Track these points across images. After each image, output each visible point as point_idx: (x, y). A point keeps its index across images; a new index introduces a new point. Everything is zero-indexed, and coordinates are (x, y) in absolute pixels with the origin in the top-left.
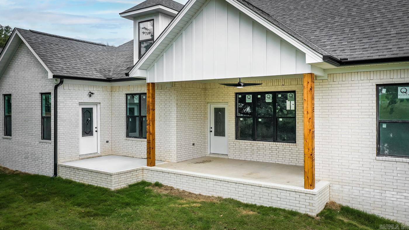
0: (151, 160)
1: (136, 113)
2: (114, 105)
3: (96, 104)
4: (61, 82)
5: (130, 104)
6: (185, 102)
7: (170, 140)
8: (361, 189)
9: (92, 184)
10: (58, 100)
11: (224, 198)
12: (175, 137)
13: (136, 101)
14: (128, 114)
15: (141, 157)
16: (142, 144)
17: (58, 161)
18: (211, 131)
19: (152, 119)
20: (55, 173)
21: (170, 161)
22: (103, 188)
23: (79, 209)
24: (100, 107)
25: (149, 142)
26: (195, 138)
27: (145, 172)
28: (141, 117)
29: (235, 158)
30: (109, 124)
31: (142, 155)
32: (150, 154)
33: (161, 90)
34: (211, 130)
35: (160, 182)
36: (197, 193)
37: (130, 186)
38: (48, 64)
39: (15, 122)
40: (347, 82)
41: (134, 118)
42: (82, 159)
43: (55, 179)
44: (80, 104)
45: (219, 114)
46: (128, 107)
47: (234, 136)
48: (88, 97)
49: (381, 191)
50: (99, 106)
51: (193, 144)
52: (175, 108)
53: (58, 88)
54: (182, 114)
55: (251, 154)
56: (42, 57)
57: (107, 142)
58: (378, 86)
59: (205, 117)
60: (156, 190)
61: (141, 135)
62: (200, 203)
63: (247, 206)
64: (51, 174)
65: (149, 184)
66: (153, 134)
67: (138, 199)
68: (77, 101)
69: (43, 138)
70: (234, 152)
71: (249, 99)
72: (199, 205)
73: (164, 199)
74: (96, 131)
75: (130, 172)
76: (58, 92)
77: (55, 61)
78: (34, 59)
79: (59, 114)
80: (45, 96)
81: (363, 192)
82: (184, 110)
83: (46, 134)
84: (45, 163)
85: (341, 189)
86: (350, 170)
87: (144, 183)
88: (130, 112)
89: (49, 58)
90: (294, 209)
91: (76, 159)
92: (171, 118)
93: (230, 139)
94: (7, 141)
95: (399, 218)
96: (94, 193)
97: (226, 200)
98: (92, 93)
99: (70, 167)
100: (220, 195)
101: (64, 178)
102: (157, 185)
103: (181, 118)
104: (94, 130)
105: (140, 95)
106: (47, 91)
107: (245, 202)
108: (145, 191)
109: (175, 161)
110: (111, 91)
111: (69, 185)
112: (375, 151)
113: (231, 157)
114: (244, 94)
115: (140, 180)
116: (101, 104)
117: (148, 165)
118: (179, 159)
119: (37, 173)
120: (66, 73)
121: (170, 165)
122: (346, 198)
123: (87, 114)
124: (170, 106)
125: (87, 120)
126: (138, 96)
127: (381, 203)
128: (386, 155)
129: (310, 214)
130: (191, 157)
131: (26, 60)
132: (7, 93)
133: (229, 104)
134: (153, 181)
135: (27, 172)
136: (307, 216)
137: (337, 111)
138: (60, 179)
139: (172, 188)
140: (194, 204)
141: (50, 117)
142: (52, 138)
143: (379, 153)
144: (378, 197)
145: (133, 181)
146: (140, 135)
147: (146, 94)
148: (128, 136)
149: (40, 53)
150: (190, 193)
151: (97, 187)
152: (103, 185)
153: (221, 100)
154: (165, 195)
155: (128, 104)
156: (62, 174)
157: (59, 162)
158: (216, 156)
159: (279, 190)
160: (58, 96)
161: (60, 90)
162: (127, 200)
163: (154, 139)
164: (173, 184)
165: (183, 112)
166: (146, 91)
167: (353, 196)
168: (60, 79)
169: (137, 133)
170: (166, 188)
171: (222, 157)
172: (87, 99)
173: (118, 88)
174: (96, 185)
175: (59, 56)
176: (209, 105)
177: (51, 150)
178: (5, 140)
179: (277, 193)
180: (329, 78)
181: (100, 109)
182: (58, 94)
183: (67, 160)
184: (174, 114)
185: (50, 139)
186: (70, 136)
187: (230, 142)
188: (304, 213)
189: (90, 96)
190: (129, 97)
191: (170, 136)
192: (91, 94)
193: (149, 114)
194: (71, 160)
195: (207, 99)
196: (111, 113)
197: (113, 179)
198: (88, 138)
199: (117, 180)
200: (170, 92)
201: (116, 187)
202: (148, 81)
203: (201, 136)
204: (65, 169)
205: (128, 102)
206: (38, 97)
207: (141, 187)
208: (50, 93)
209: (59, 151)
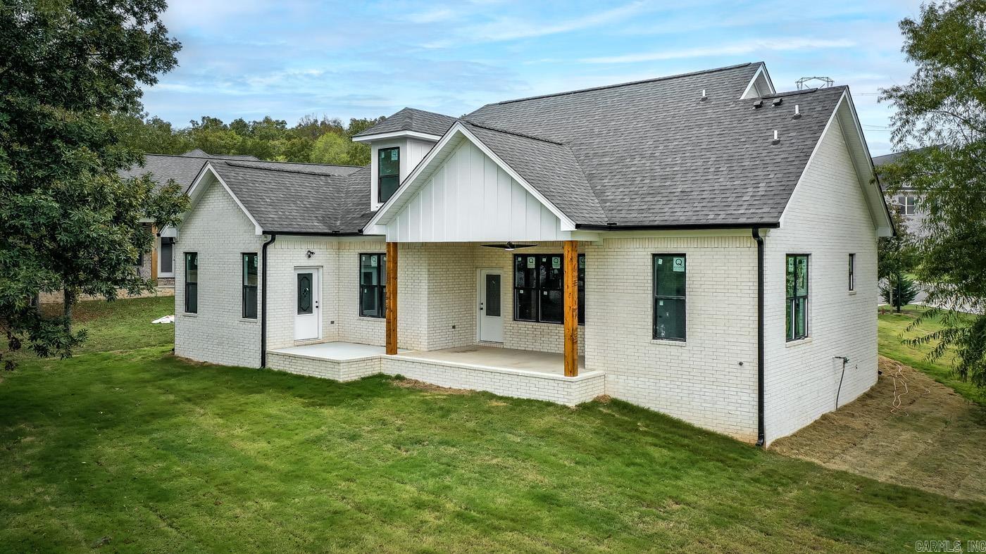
0: (392, 347)
1: (375, 282)
2: (343, 269)
3: (317, 268)
4: (273, 240)
5: (366, 267)
6: (442, 267)
7: (419, 321)
8: (636, 379)
9: (314, 376)
10: (268, 264)
11: (478, 391)
12: (426, 316)
13: (374, 262)
14: (362, 283)
15: (379, 344)
16: (380, 325)
17: (267, 347)
18: (482, 309)
19: (393, 291)
20: (263, 363)
21: (419, 349)
22: (329, 380)
23: (302, 400)
24: (323, 272)
25: (388, 322)
26: (456, 319)
27: (383, 360)
28: (381, 288)
29: (512, 347)
30: (335, 297)
31: (380, 342)
32: (390, 338)
33: (407, 251)
34: (482, 306)
35: (402, 374)
36: (447, 387)
37: (363, 379)
38: (255, 215)
39: (203, 293)
40: (622, 250)
41: (371, 288)
42: (298, 346)
43: (263, 370)
44: (296, 268)
45: (493, 283)
46: (363, 271)
47: (511, 316)
48: (306, 258)
49: (655, 381)
50: (321, 270)
51: (454, 327)
52: (427, 276)
53: (268, 247)
54: (436, 284)
55: (533, 341)
56: (247, 205)
57: (332, 322)
58: (654, 255)
59: (473, 287)
60: (395, 383)
61: (381, 314)
62: (447, 395)
63: (501, 398)
64: (257, 364)
65: (388, 377)
66: (395, 311)
67: (372, 391)
68: (291, 264)
69: (245, 316)
70: (511, 339)
71: (531, 264)
72: (445, 397)
73: (404, 391)
74: (317, 307)
75: (364, 360)
76: (268, 253)
77: (263, 209)
78: (233, 205)
79: (268, 283)
80: (249, 258)
81: (639, 382)
82: (439, 278)
83: (249, 312)
84: (248, 350)
85: (616, 380)
86: (625, 357)
87: (381, 376)
88: (366, 277)
89: (256, 206)
90: (552, 400)
91: (290, 345)
92: (420, 290)
93: (505, 319)
94: (190, 319)
95: (673, 412)
96: (317, 385)
97: (479, 393)
98: (313, 253)
99: (284, 355)
100: (473, 388)
101: (276, 370)
102: (399, 378)
103: (435, 290)
104: (314, 305)
105: (379, 255)
106: (252, 250)
107: (501, 395)
108: (382, 385)
109: (426, 350)
110: (339, 249)
111: (284, 377)
112: (650, 333)
113: (507, 346)
114: (525, 257)
115: (376, 372)
116: (324, 269)
117: (387, 353)
118: (431, 346)
119: (237, 365)
120: (278, 226)
121: (419, 353)
122: (622, 391)
123: (305, 282)
124: (420, 273)
125: (305, 291)
126: (376, 257)
127: (655, 395)
128: (662, 338)
129: (567, 404)
130: (451, 345)
131: (221, 206)
132: (191, 251)
133: (505, 270)
134: (393, 373)
135: (221, 363)
136: (565, 407)
137: (612, 284)
138: (270, 371)
139: (416, 382)
140: (439, 397)
141: (256, 287)
142: (258, 316)
143: (656, 335)
144: (653, 388)
145: (368, 373)
146: (378, 312)
147: (385, 254)
148: (362, 314)
149: (244, 199)
150: (438, 387)
151: (321, 379)
152: (328, 375)
153: (495, 264)
154: (406, 388)
155: (362, 267)
156: (273, 364)
157: (269, 349)
158: (487, 345)
159: (537, 379)
160: (268, 258)
161: (270, 249)
162: (359, 392)
163: (395, 318)
164: (419, 376)
165: (438, 281)
166: (385, 251)
167: (629, 388)
168: (272, 236)
169: (375, 312)
170: (409, 381)
171: (495, 345)
172: (305, 262)
173: (348, 244)
174: (319, 377)
175: (268, 200)
176: (478, 270)
177: (257, 333)
178: (187, 319)
179: (535, 382)
180: (605, 244)
181: (323, 275)
182: (268, 255)
183: (279, 346)
184: (424, 284)
185: (256, 317)
186: (283, 313)
187: (505, 325)
188: (562, 403)
189: (309, 257)
190: (364, 258)
191: (419, 315)
192: (310, 254)
193: (390, 283)
194: (283, 346)
195: (476, 261)
196: (337, 281)
197: (341, 368)
198: (305, 317)
199: (347, 370)
200: (419, 253)
201: (346, 379)
202: (388, 240)
203: (467, 315)
204: (278, 358)
205: (363, 264)
206: (239, 258)
207: (378, 380)
208: (256, 254)
209: (268, 334)
